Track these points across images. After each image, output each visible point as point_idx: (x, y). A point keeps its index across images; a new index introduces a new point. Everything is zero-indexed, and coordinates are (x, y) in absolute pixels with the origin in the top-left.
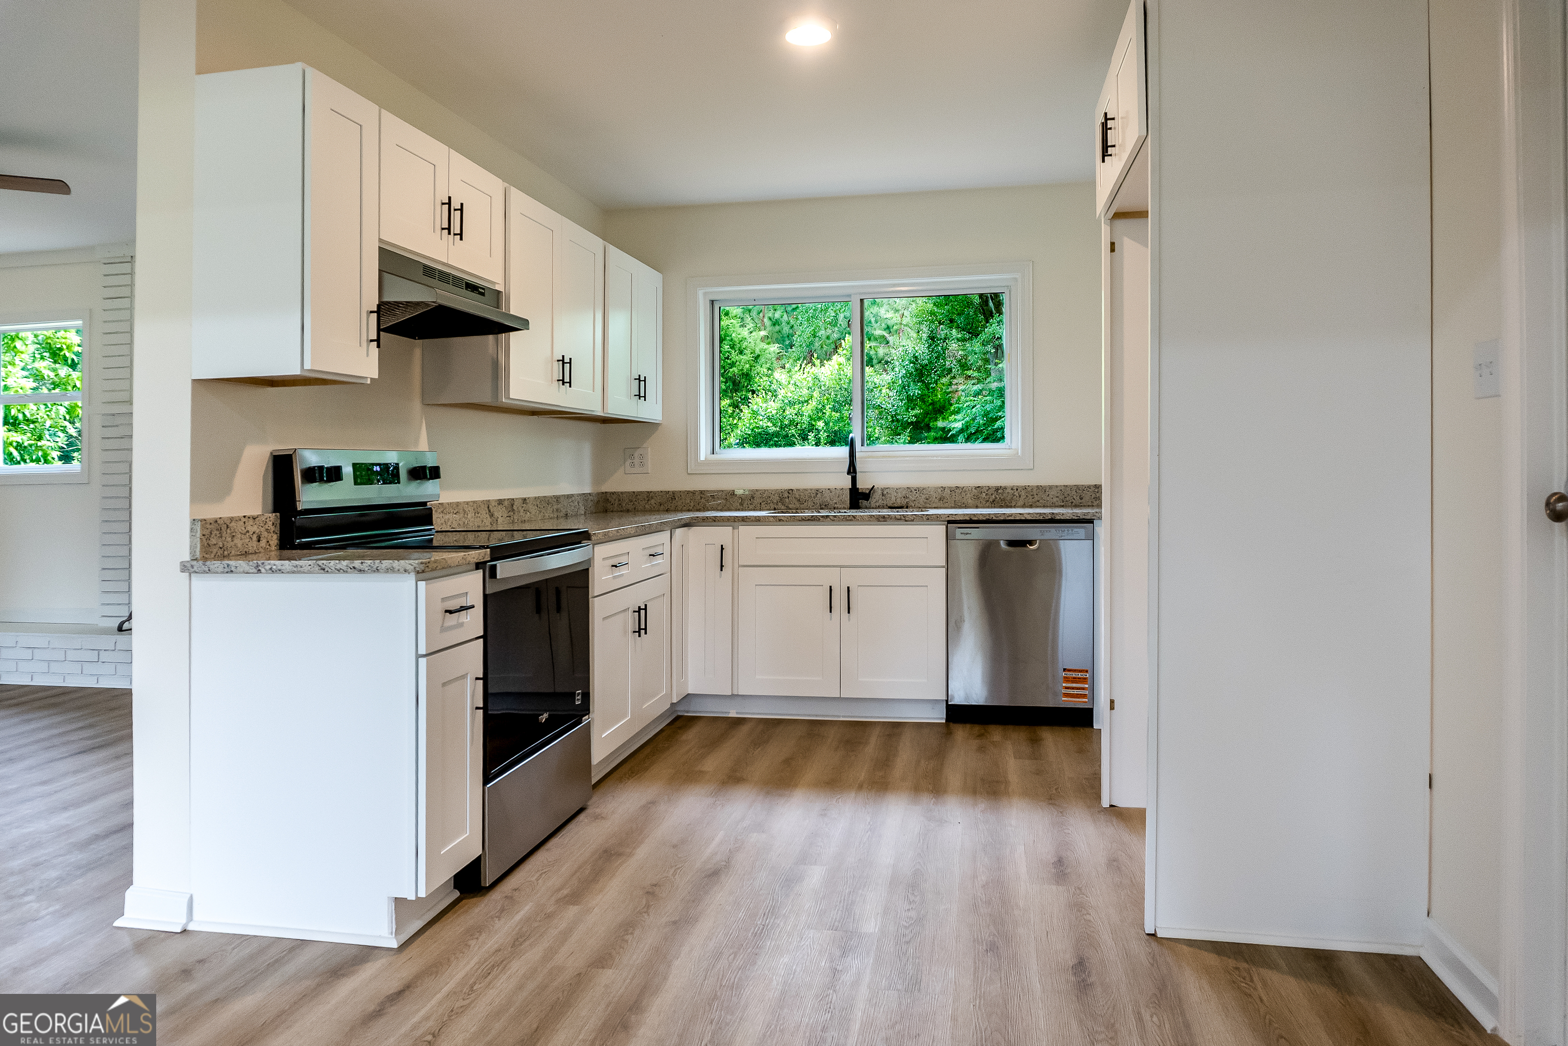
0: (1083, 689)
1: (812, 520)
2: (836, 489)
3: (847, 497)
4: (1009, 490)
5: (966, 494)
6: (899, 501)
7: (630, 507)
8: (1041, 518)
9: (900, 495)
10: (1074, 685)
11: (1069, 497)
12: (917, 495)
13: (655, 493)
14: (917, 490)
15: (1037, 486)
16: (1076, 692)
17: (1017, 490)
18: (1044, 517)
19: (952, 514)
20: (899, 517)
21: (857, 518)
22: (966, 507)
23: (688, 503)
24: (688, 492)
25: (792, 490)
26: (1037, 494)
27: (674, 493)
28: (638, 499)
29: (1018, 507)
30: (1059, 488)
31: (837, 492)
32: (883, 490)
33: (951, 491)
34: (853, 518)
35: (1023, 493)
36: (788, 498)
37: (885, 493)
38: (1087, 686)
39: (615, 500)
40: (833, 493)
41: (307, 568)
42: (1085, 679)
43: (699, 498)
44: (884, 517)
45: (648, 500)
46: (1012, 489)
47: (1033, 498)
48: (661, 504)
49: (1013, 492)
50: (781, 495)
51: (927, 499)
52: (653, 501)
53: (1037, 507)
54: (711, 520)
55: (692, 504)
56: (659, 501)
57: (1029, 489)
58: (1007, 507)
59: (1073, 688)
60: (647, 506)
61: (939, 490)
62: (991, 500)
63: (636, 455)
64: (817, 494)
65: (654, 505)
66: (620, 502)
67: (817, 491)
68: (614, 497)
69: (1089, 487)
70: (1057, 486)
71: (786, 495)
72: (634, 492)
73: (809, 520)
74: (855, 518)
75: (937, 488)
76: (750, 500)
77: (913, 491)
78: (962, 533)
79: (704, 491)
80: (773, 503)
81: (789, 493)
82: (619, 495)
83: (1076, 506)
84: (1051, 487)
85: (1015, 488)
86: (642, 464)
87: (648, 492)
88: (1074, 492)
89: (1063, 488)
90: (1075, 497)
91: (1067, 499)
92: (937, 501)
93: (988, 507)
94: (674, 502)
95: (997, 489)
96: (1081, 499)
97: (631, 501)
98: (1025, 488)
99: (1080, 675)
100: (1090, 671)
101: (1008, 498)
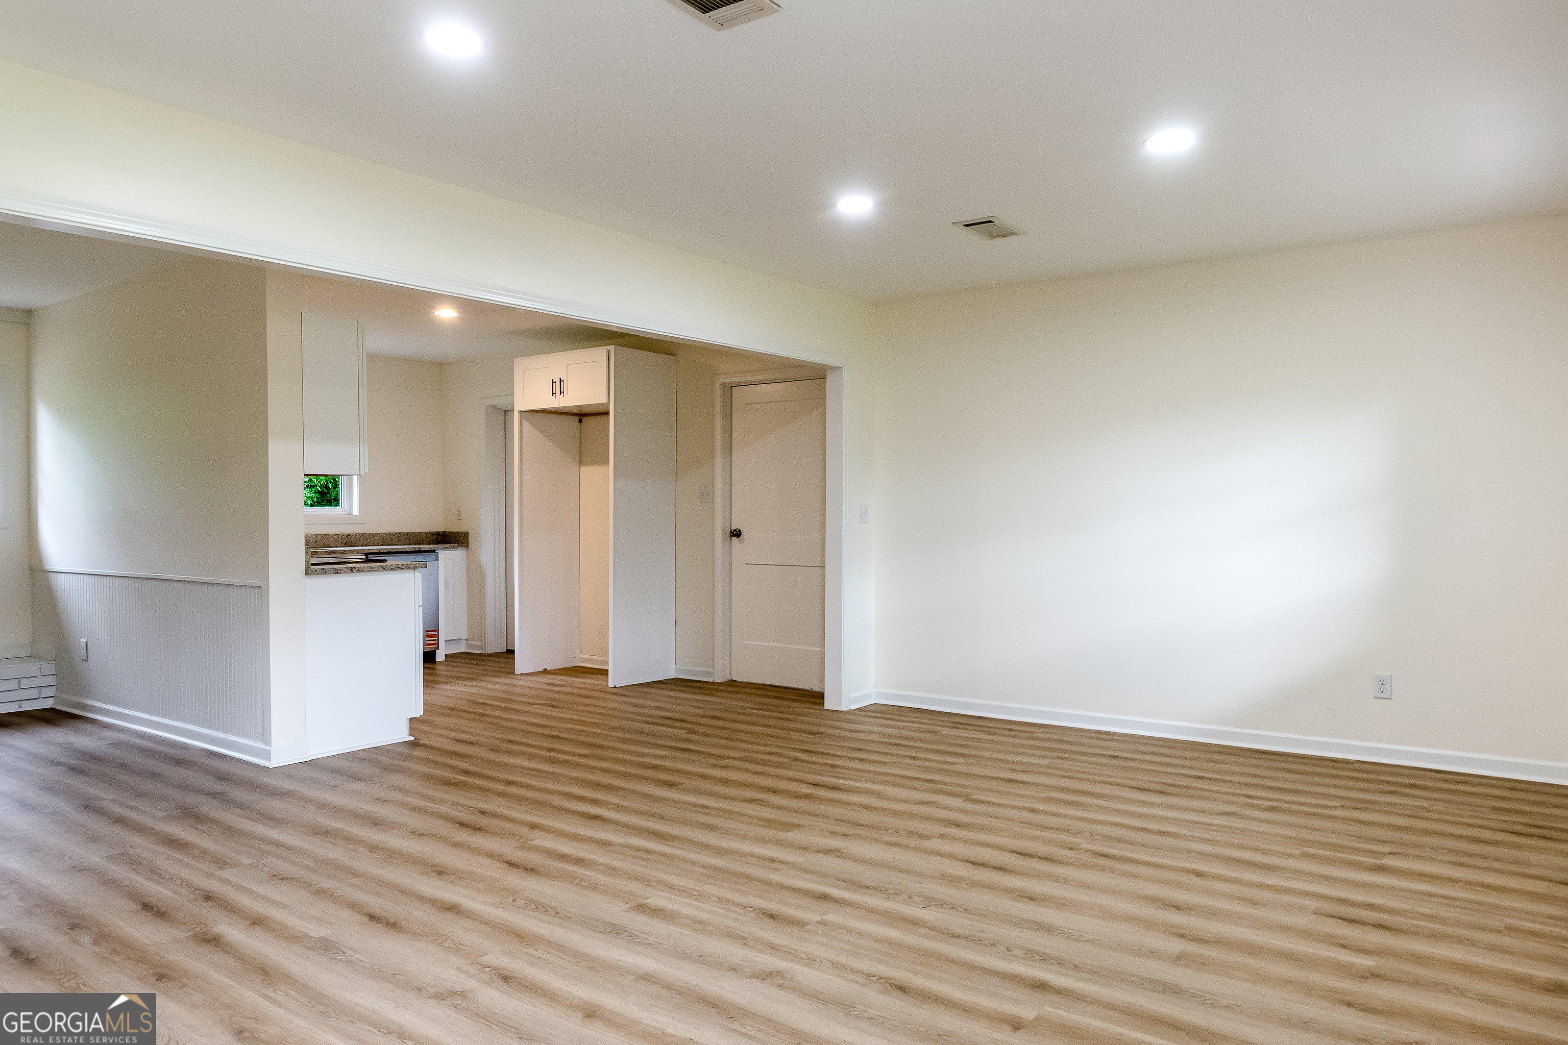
4: (354, 536)
5: (330, 539)
10: (431, 639)
11: (386, 539)
15: (369, 532)
16: (431, 642)
17: (359, 535)
22: (330, 547)
26: (369, 539)
29: (359, 546)
30: (381, 535)
35: (362, 538)
41: (366, 569)
46: (356, 535)
47: (367, 541)
49: (356, 537)
53: (369, 546)
58: (353, 546)
61: (315, 537)
62: (344, 542)
69: (396, 534)
70: (380, 533)
83: (389, 545)
84: (377, 534)
88: (388, 537)
89: (383, 534)
90: (389, 539)
91: (385, 541)
93: (343, 547)
95: (348, 535)
96: (392, 541)
98: (363, 535)
99: (433, 633)
100: (437, 630)
101: (353, 541)
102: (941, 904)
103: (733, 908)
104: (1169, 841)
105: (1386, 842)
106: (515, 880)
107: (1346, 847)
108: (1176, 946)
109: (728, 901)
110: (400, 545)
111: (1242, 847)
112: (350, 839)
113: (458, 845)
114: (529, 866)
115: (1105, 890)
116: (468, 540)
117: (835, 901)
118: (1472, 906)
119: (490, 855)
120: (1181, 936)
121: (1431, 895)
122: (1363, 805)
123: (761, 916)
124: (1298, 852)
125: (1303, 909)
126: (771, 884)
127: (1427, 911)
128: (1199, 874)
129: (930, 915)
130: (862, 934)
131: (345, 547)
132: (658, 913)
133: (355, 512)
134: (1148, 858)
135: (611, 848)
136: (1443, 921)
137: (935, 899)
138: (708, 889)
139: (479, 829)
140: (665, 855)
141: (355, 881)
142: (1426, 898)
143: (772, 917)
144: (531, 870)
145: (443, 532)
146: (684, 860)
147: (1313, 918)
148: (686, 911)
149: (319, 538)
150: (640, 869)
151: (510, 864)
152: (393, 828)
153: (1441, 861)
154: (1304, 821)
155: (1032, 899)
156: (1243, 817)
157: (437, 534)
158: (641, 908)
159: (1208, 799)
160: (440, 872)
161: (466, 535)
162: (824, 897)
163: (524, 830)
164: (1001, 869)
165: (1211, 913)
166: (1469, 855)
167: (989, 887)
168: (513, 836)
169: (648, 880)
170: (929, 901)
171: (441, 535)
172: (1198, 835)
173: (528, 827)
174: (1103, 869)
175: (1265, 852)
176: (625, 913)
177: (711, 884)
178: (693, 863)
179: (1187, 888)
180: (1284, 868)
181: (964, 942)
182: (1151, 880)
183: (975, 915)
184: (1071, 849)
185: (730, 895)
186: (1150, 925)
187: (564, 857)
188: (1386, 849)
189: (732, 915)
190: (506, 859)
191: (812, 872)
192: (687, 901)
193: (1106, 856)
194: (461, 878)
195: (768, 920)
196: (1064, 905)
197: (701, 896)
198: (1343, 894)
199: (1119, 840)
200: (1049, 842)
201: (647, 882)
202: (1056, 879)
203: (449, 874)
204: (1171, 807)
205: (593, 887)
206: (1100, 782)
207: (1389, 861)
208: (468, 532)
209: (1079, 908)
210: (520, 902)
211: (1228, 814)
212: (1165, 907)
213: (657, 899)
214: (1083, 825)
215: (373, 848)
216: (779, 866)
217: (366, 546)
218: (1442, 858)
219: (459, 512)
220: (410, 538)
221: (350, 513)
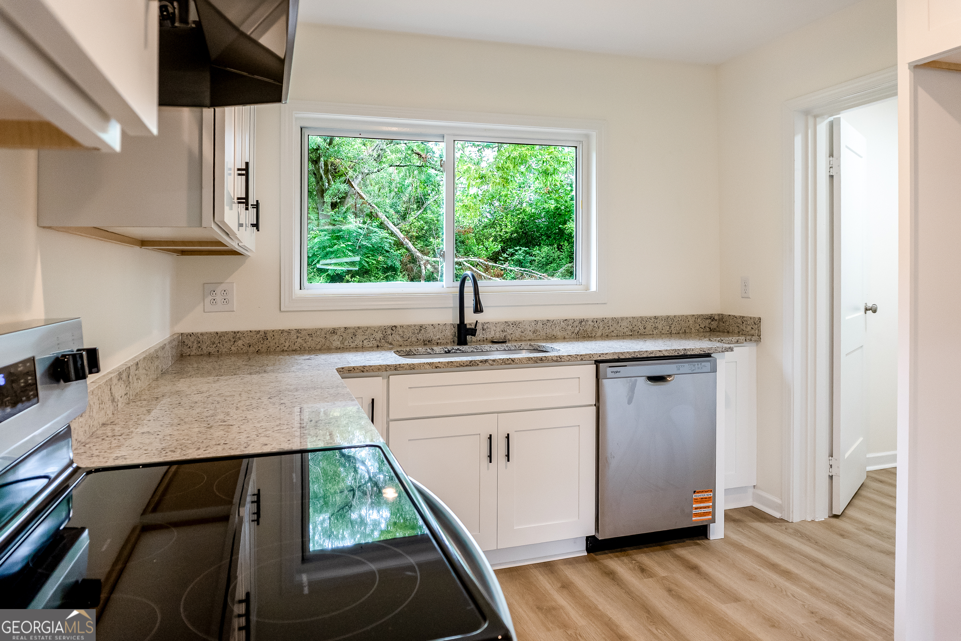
0: (708, 507)
1: (470, 366)
2: (439, 324)
3: (450, 333)
4: (588, 322)
5: (556, 327)
6: (498, 335)
7: (212, 350)
8: (676, 354)
9: (498, 329)
10: (702, 505)
11: (636, 327)
12: (514, 328)
13: (243, 333)
14: (515, 324)
15: (612, 319)
16: (703, 511)
17: (597, 322)
18: (678, 353)
19: (603, 354)
20: (556, 359)
21: (516, 361)
23: (282, 344)
24: (282, 331)
25: (395, 327)
26: (612, 326)
27: (265, 333)
28: (222, 341)
30: (629, 320)
31: (441, 328)
32: (483, 324)
33: (543, 325)
34: (512, 362)
35: (601, 325)
36: (392, 335)
37: (485, 327)
38: (711, 504)
39: (193, 342)
40: (436, 329)
42: (710, 498)
43: (295, 337)
44: (541, 359)
45: (235, 342)
46: (592, 321)
47: (609, 329)
48: (250, 346)
49: (593, 324)
50: (384, 333)
51: (523, 332)
52: (240, 343)
54: (358, 370)
55: (287, 344)
56: (248, 342)
57: (606, 321)
59: (701, 508)
60: (233, 348)
61: (533, 324)
62: (576, 331)
63: (218, 291)
64: (421, 330)
65: (242, 347)
66: (199, 345)
67: (421, 327)
68: (192, 339)
69: (650, 318)
70: (626, 318)
71: (389, 332)
72: (217, 333)
73: (467, 365)
74: (514, 362)
75: (531, 322)
76: (352, 338)
77: (510, 325)
78: (612, 372)
79: (301, 330)
80: (375, 340)
81: (392, 329)
82: (198, 338)
83: (641, 336)
84: (622, 319)
85: (595, 320)
86: (226, 301)
87: (235, 333)
88: (639, 323)
89: (632, 319)
90: (640, 327)
91: (635, 329)
92: (531, 333)
93: (573, 339)
94: (265, 342)
95: (581, 321)
96: (645, 329)
97: (214, 343)
98: (603, 320)
99: (706, 495)
100: (713, 491)
101: (590, 330)
110: (656, 336)
116: (759, 330)
131: (575, 339)
133: (593, 287)
145: (719, 315)
149: (540, 324)
157: (711, 318)
161: (757, 322)
171: (716, 320)
208: (760, 319)
219: (745, 285)
220: (672, 324)
221: (587, 288)
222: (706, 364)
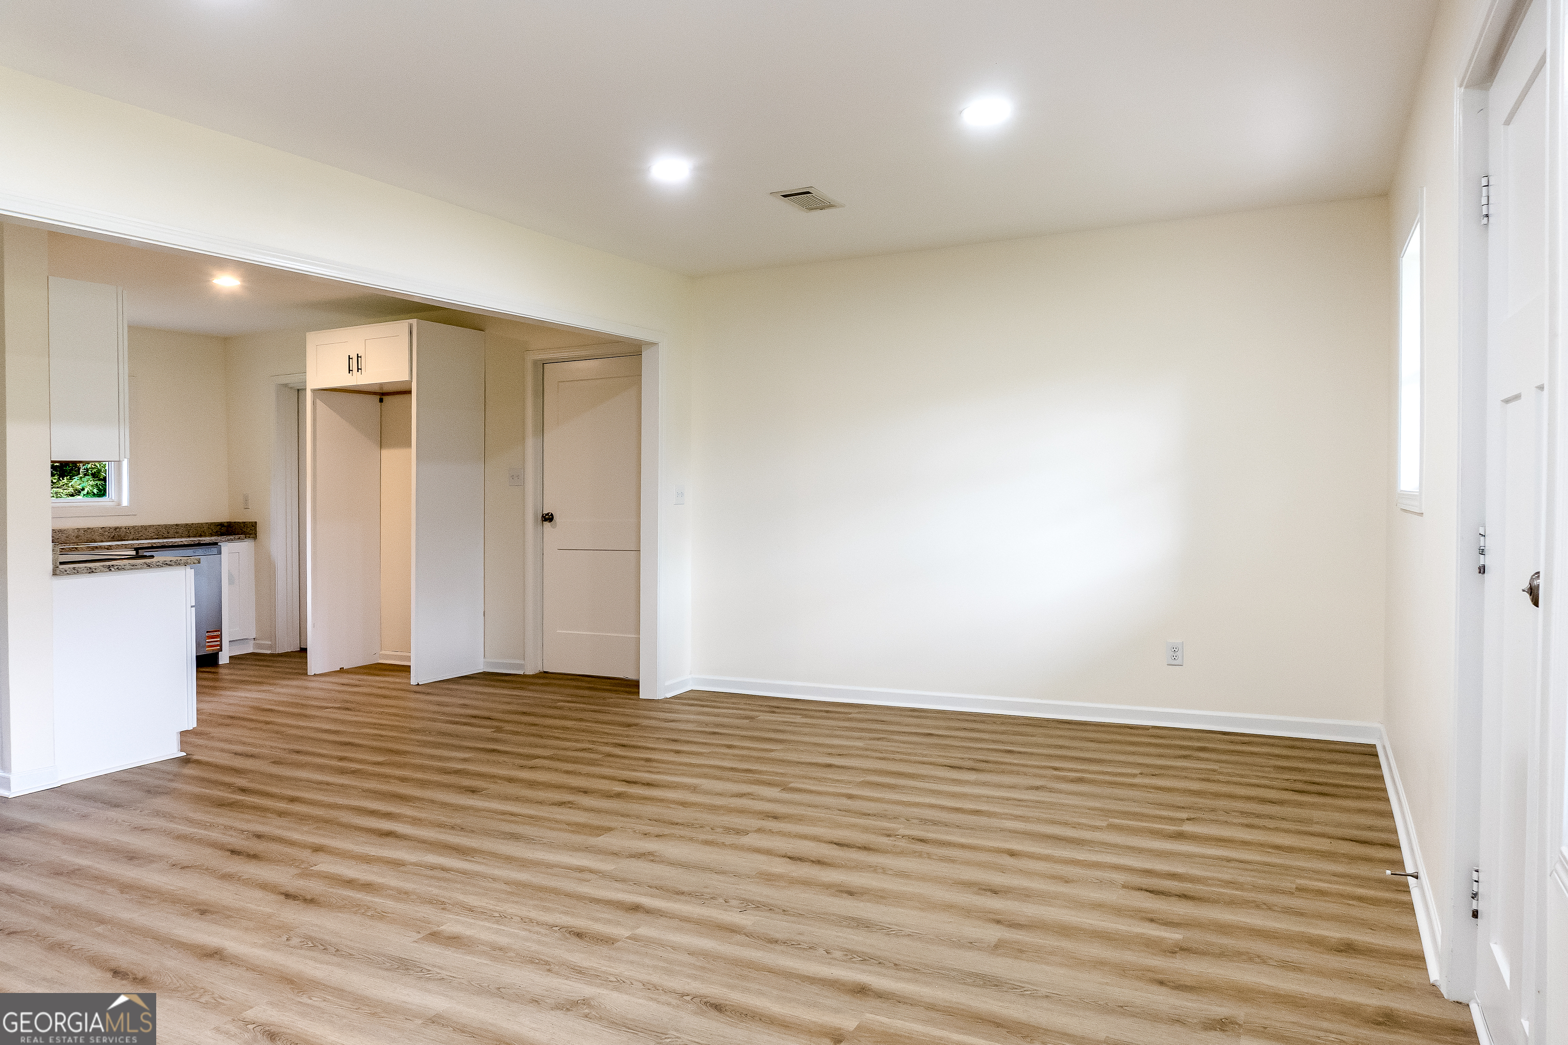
4: (123, 529)
10: (213, 640)
11: (161, 532)
15: (141, 526)
16: (215, 644)
17: (129, 529)
19: (140, 544)
22: (95, 542)
26: (141, 531)
29: (128, 541)
30: (155, 527)
33: (84, 531)
35: (133, 531)
38: (219, 638)
41: (128, 567)
46: (125, 528)
47: (139, 534)
49: (125, 530)
51: (67, 537)
53: (141, 540)
57: (136, 528)
58: (121, 541)
61: (76, 531)
62: (110, 536)
69: (172, 526)
70: (153, 526)
83: (165, 538)
84: (150, 526)
85: (128, 527)
88: (164, 529)
89: (157, 527)
90: (164, 532)
91: (160, 534)
92: (74, 538)
93: (110, 541)
95: (116, 529)
96: (168, 533)
98: (133, 527)
99: (215, 634)
100: (220, 630)
101: (123, 535)
102: (758, 906)
103: (537, 929)
104: (983, 821)
105: (1183, 808)
106: (292, 914)
107: (1147, 816)
108: (993, 933)
109: (531, 921)
110: (178, 538)
111: (1053, 822)
112: (99, 879)
113: (227, 877)
114: (309, 897)
115: (923, 878)
116: (256, 531)
117: (648, 911)
118: (1266, 868)
119: (264, 886)
120: (998, 922)
121: (1229, 860)
122: (1163, 772)
123: (568, 935)
124: (1104, 824)
125: (1112, 883)
126: (580, 898)
127: (1226, 877)
128: (1012, 854)
129: (747, 920)
130: (675, 948)
131: (112, 541)
132: (454, 941)
133: (125, 502)
134: (963, 840)
135: (402, 868)
136: (1238, 886)
137: (752, 902)
138: (510, 908)
139: (254, 857)
140: (464, 873)
141: (100, 929)
142: (1224, 863)
143: (579, 935)
144: (310, 901)
145: (228, 522)
146: (484, 876)
147: (1122, 892)
148: (485, 936)
149: (81, 532)
150: (435, 891)
151: (287, 896)
152: (152, 862)
153: (1235, 824)
154: (1108, 791)
155: (851, 893)
156: (1051, 790)
157: (221, 525)
158: (435, 937)
159: (1018, 773)
160: (203, 911)
161: (254, 525)
162: (636, 908)
163: (306, 854)
164: (819, 862)
165: (1026, 895)
166: (1259, 816)
167: (806, 883)
168: (292, 862)
169: (443, 903)
170: (747, 904)
171: (225, 526)
172: (1011, 812)
173: (309, 851)
174: (920, 855)
175: (1075, 826)
176: (416, 945)
177: (513, 902)
178: (495, 879)
179: (1002, 870)
180: (1092, 842)
181: (783, 948)
182: (967, 863)
183: (794, 915)
184: (889, 836)
185: (533, 914)
186: (968, 912)
187: (350, 883)
188: (1184, 815)
189: (535, 937)
190: (283, 890)
191: (623, 881)
192: (487, 924)
193: (922, 840)
194: (230, 917)
195: (575, 939)
196: (882, 897)
197: (502, 918)
198: (1148, 865)
199: (935, 823)
200: (866, 829)
201: (441, 905)
202: (874, 869)
203: (212, 913)
204: (985, 784)
205: (381, 916)
206: (915, 762)
207: (1188, 828)
208: (256, 523)
209: (898, 899)
210: (295, 941)
211: (1037, 788)
212: (983, 892)
213: (452, 925)
214: (899, 809)
215: (125, 888)
216: (587, 876)
217: (138, 539)
218: (1235, 821)
219: (246, 500)
220: (190, 530)
221: (119, 504)
222: (214, 550)
